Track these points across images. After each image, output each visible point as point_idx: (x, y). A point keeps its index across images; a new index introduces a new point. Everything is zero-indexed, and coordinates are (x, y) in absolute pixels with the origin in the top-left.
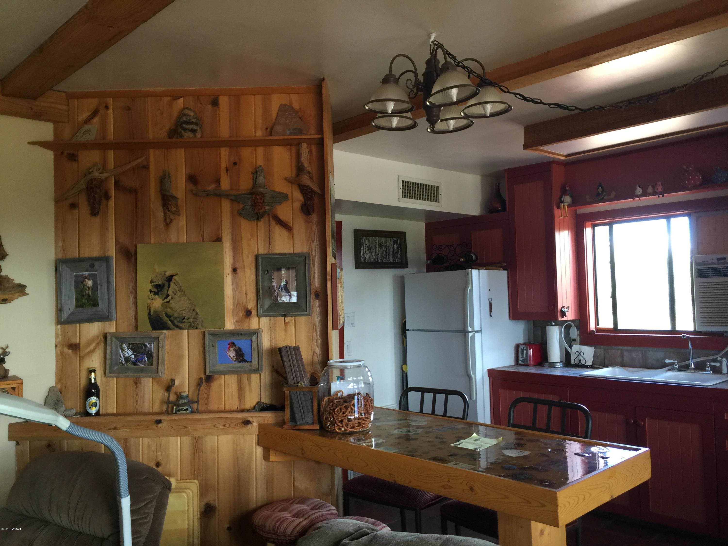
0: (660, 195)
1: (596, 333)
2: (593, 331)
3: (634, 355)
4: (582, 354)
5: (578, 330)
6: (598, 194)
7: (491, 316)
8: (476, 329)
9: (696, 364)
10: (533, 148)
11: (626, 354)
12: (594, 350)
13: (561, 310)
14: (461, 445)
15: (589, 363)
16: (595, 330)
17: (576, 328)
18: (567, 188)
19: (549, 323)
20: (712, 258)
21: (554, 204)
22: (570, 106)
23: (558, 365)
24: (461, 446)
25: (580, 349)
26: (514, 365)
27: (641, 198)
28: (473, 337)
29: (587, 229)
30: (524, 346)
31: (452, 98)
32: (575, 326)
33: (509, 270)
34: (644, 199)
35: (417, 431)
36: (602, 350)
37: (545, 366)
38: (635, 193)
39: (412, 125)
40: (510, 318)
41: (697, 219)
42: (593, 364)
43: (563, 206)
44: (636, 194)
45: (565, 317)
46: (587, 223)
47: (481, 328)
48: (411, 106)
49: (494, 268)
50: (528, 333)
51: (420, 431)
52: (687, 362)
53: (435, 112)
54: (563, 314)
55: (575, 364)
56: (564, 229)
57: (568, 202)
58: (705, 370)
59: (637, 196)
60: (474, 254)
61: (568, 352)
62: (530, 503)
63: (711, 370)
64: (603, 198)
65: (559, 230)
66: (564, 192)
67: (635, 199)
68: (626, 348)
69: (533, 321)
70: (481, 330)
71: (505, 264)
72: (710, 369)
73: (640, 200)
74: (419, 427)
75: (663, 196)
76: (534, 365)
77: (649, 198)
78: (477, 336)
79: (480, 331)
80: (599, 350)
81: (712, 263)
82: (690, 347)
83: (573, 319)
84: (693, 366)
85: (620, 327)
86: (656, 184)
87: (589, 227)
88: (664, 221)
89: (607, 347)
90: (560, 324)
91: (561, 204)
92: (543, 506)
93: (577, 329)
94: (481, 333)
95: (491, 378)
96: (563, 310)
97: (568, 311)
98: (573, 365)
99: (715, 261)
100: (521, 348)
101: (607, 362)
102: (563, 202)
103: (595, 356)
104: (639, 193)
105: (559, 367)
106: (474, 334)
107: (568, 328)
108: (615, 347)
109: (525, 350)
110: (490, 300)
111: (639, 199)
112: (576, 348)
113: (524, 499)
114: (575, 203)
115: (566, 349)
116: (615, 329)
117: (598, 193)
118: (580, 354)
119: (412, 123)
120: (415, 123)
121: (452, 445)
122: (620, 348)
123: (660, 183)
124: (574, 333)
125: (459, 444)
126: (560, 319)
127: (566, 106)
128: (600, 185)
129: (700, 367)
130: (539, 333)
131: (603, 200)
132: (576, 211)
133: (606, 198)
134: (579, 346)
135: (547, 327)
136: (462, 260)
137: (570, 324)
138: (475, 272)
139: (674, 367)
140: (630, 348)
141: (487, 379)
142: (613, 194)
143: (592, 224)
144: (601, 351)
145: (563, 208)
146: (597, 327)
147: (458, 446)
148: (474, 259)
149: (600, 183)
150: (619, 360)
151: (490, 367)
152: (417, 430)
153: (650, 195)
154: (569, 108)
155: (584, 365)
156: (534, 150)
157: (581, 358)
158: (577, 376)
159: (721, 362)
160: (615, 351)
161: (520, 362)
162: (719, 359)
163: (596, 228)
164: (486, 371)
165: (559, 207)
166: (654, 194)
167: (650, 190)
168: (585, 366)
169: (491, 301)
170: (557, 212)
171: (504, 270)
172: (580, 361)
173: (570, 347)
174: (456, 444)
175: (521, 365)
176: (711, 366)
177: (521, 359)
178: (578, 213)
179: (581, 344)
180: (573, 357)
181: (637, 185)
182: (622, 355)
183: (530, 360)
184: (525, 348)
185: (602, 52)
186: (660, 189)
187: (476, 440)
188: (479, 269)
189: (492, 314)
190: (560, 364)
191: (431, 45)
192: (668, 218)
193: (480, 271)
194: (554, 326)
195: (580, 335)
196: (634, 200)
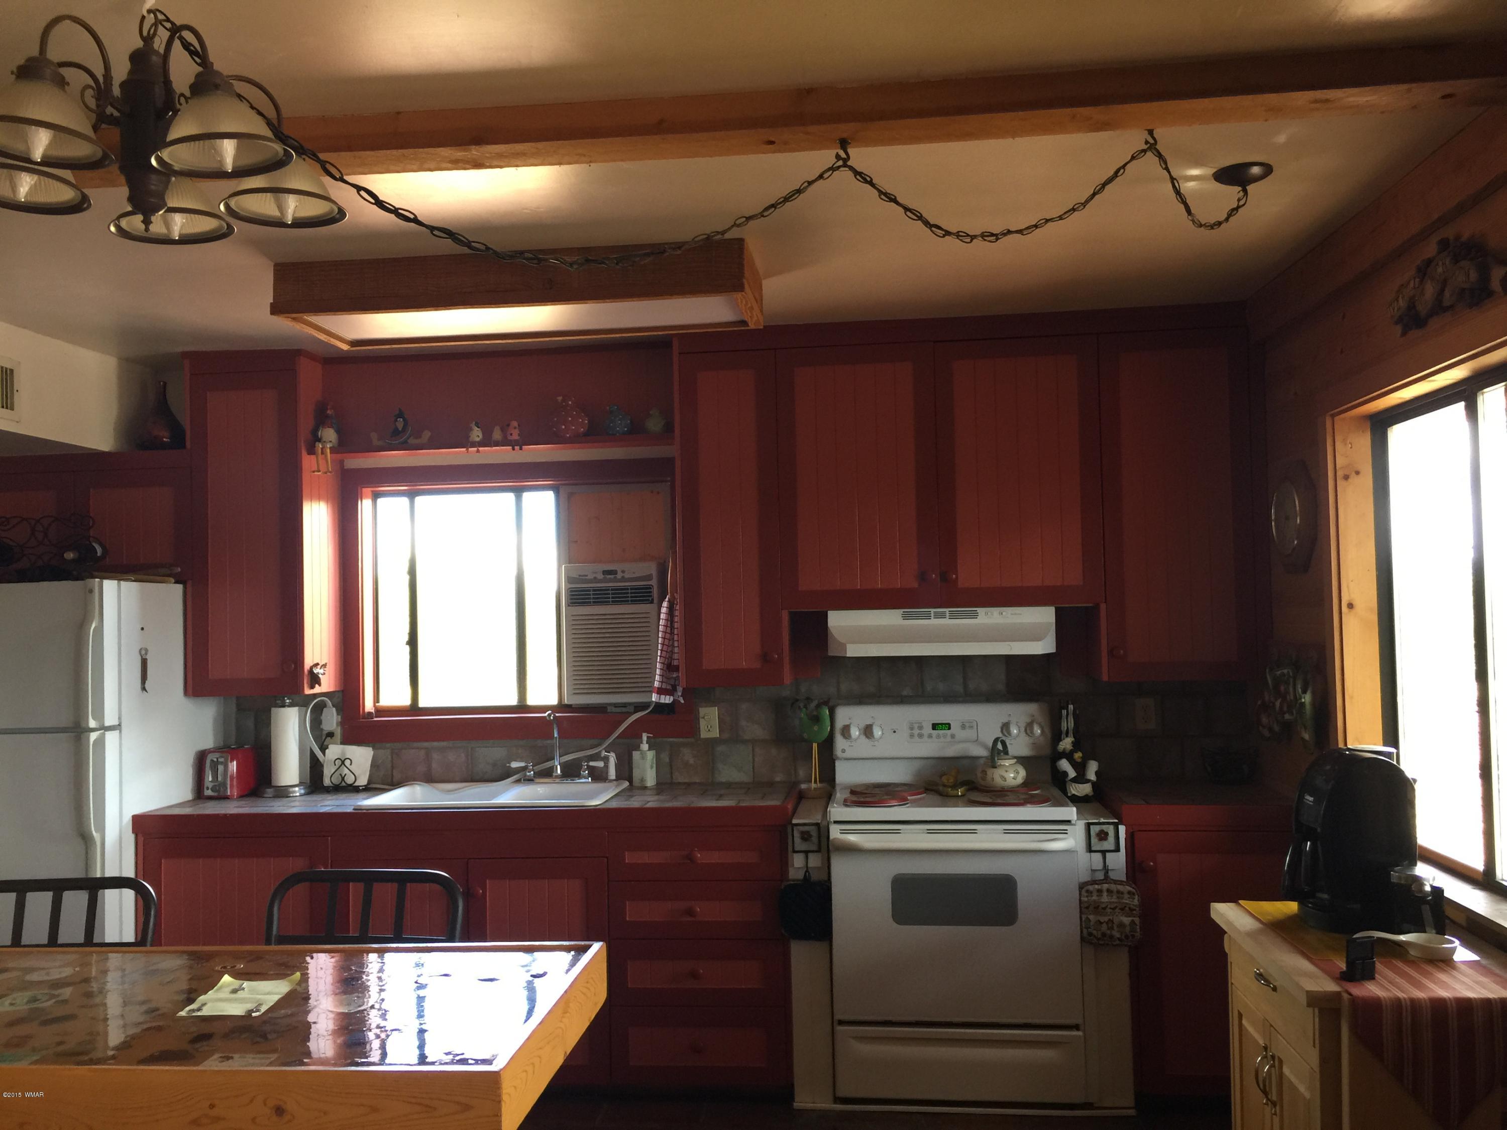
0: (516, 447)
1: (376, 717)
2: (370, 713)
3: (451, 756)
4: (347, 763)
5: (338, 714)
6: (396, 433)
7: (144, 689)
8: (107, 723)
9: (564, 766)
10: (294, 315)
11: (436, 756)
12: (372, 752)
13: (311, 671)
14: (204, 1008)
15: (363, 781)
16: (373, 711)
17: (334, 709)
18: (329, 412)
19: (279, 702)
20: (593, 570)
21: (303, 444)
22: (474, 242)
23: (294, 792)
24: (206, 1012)
25: (343, 753)
26: (194, 800)
27: (481, 449)
28: (100, 742)
29: (364, 501)
30: (217, 755)
31: (221, 162)
32: (334, 706)
33: (189, 583)
34: (485, 452)
35: (58, 996)
36: (388, 752)
37: (266, 796)
38: (468, 437)
39: (74, 203)
40: (186, 693)
41: (570, 496)
42: (369, 782)
43: (322, 449)
44: (471, 439)
45: (317, 686)
46: (364, 490)
47: (120, 718)
48: (100, 154)
49: (152, 577)
50: (223, 724)
51: (67, 992)
52: (548, 765)
53: (153, 185)
54: (315, 680)
55: (332, 785)
56: (319, 498)
57: (331, 442)
58: (579, 776)
59: (473, 445)
60: (101, 544)
61: (318, 759)
62: (435, 1109)
63: (590, 775)
64: (406, 442)
65: (311, 499)
66: (321, 419)
67: (470, 449)
68: (435, 744)
69: (238, 698)
70: (120, 725)
71: (179, 570)
72: (588, 773)
73: (478, 451)
74: (57, 984)
75: (521, 449)
76: (242, 796)
77: (497, 451)
78: (111, 738)
79: (117, 727)
80: (381, 752)
81: (595, 580)
82: (556, 735)
83: (332, 690)
84: (559, 771)
85: (422, 704)
86: (508, 425)
87: (367, 497)
88: (510, 497)
89: (398, 745)
90: (303, 702)
91: (317, 443)
92: (467, 1107)
93: (337, 710)
94: (120, 732)
95: (140, 836)
96: (315, 672)
97: (324, 674)
98: (328, 787)
99: (600, 576)
100: (212, 761)
101: (397, 776)
102: (319, 440)
103: (374, 765)
104: (478, 439)
105: (298, 794)
106: (104, 735)
107: (319, 710)
108: (416, 744)
109: (222, 763)
110: (143, 652)
111: (478, 449)
112: (335, 750)
113: (420, 1104)
114: (344, 446)
115: (312, 754)
116: (414, 708)
117: (397, 429)
118: (343, 762)
119: (72, 200)
120: (85, 199)
121: (183, 1013)
122: (426, 744)
123: (515, 424)
124: (331, 720)
125: (199, 1009)
126: (308, 691)
127: (467, 239)
128: (400, 415)
129: (571, 772)
130: (250, 723)
131: (404, 446)
132: (342, 462)
133: (412, 441)
134: (342, 746)
135: (274, 710)
136: (70, 555)
137: (323, 701)
138: (110, 587)
139: (525, 775)
140: (444, 744)
141: (130, 838)
142: (427, 434)
143: (372, 491)
144: (385, 754)
145: (322, 453)
146: (377, 704)
147: (199, 1014)
148: (99, 554)
149: (400, 410)
150: (421, 769)
151: (138, 811)
152: (56, 992)
153: (497, 444)
154: (473, 244)
155: (351, 785)
156: (294, 319)
157: (346, 771)
158: (349, 811)
159: (606, 760)
160: (413, 753)
161: (208, 793)
162: (604, 753)
163: (380, 501)
164: (127, 819)
165: (311, 451)
166: (504, 442)
167: (497, 435)
168: (353, 789)
169: (146, 654)
170: (308, 462)
171: (176, 582)
172: (343, 779)
173: (323, 749)
174: (193, 1011)
175: (210, 798)
176: (589, 767)
177: (210, 785)
178: (345, 468)
179: (343, 743)
180: (328, 771)
181: (474, 423)
182: (428, 758)
183: (232, 786)
184: (220, 760)
185: (515, 145)
186: (515, 436)
187: (235, 991)
188: (119, 580)
189: (147, 686)
190: (300, 789)
191: (143, 17)
192: (518, 491)
193: (122, 582)
194: (289, 706)
195: (342, 724)
196: (467, 450)
